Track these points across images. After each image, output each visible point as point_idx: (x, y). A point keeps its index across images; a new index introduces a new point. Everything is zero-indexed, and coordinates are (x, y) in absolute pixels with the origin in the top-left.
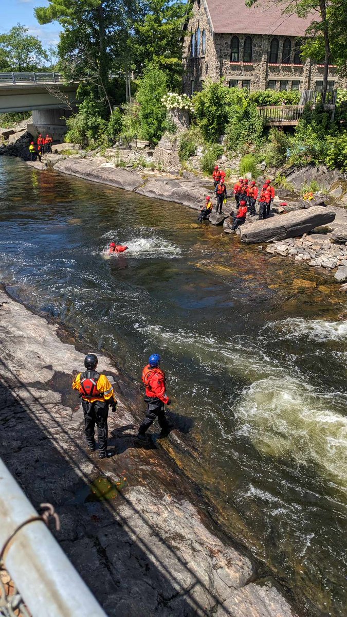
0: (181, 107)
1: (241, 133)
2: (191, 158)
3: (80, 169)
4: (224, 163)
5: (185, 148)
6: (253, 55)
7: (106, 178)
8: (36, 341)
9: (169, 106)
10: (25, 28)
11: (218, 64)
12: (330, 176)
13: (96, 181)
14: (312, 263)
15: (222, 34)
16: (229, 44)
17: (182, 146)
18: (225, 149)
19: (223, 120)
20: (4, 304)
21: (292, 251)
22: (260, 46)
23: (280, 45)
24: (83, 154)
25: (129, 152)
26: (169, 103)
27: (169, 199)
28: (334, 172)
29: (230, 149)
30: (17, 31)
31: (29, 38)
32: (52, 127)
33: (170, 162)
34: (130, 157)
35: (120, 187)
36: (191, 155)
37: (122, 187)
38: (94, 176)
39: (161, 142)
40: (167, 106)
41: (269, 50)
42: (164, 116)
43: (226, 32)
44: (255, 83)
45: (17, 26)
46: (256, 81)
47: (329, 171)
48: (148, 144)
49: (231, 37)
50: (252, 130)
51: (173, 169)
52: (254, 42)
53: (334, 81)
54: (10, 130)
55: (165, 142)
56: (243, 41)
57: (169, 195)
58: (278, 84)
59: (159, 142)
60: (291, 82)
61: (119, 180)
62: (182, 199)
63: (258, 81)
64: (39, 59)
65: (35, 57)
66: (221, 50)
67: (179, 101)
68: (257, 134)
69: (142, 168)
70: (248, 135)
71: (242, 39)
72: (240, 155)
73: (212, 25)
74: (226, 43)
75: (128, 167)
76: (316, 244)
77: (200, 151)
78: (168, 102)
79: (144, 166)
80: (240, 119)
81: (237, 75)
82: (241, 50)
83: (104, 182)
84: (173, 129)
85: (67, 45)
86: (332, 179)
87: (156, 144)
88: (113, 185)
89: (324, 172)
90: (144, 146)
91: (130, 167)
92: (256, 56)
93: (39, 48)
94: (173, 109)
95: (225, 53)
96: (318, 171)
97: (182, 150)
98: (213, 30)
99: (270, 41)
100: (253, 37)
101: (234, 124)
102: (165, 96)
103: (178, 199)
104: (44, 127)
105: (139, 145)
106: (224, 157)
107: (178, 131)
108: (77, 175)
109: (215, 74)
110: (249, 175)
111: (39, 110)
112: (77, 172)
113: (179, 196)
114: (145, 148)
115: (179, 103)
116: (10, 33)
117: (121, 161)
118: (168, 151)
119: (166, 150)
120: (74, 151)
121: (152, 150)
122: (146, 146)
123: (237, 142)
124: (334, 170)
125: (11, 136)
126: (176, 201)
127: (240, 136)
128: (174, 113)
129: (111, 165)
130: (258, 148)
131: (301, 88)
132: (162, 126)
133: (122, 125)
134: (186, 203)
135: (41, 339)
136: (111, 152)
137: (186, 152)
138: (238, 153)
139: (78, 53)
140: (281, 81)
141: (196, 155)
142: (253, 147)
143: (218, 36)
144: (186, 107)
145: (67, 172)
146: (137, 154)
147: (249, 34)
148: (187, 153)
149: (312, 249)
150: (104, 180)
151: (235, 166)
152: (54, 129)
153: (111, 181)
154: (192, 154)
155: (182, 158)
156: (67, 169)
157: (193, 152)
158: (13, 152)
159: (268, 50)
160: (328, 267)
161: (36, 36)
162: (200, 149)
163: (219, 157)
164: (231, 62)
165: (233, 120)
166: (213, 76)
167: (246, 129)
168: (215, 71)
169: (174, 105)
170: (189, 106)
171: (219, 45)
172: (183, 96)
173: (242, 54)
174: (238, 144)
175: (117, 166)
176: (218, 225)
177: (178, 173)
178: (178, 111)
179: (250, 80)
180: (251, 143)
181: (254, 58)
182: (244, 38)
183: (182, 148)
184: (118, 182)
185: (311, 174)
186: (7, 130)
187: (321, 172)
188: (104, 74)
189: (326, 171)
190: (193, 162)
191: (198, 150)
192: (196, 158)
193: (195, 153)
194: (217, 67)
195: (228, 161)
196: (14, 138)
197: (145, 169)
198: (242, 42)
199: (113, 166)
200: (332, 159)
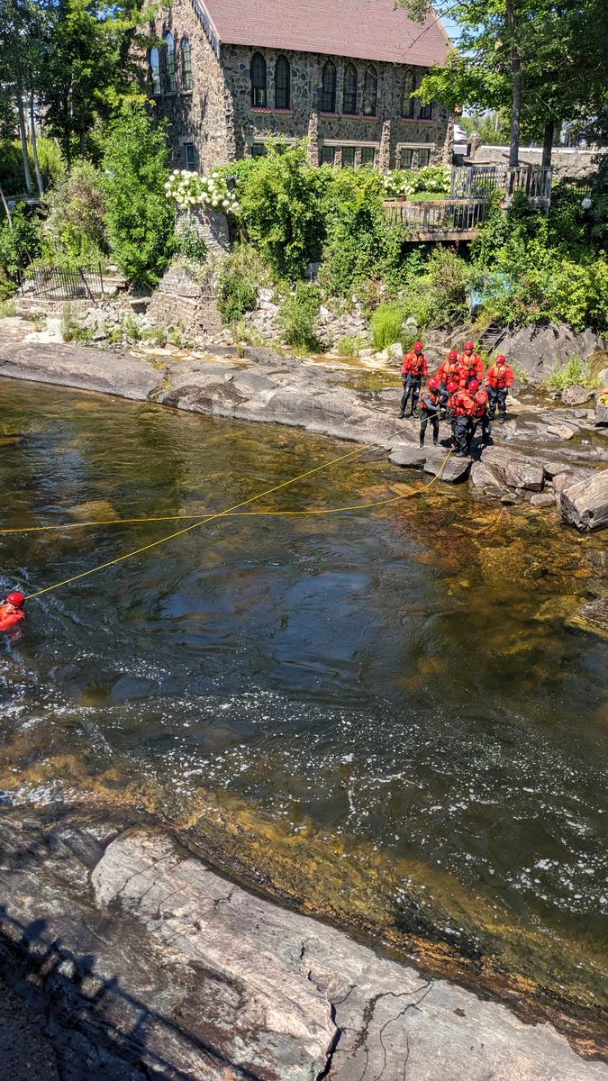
0: (215, 203)
1: (356, 258)
2: (248, 314)
4: (327, 323)
5: (232, 293)
6: (292, 95)
7: (58, 370)
9: (184, 200)
11: (229, 111)
12: (580, 345)
13: (27, 377)
15: (234, 46)
16: (248, 68)
17: (224, 291)
18: (323, 292)
19: (316, 231)
22: (303, 77)
23: (338, 75)
25: (88, 305)
26: (183, 192)
27: (263, 418)
28: (584, 335)
29: (334, 293)
33: (201, 326)
34: (94, 316)
35: (108, 390)
36: (247, 309)
37: (113, 392)
38: (22, 366)
39: (165, 281)
40: (180, 199)
41: (321, 86)
42: (169, 222)
43: (242, 43)
47: (575, 335)
48: (124, 285)
49: (250, 54)
50: (377, 251)
51: (213, 341)
52: (294, 67)
53: (429, 150)
55: (177, 280)
56: (273, 63)
57: (262, 409)
58: (339, 154)
59: (161, 281)
60: (360, 152)
61: (101, 374)
62: (300, 416)
66: (233, 81)
67: (210, 189)
68: (390, 260)
69: (132, 341)
70: (371, 263)
71: (271, 60)
72: (357, 305)
73: (213, 26)
74: (242, 66)
75: (97, 340)
77: (267, 299)
78: (181, 190)
79: (137, 337)
80: (351, 229)
81: (264, 135)
82: (271, 83)
83: (55, 381)
84: (198, 252)
86: (584, 350)
87: (154, 286)
88: (84, 386)
89: (567, 338)
90: (115, 289)
91: (100, 339)
92: (298, 97)
94: (195, 208)
95: (241, 87)
96: (556, 334)
97: (225, 299)
98: (218, 37)
99: (322, 66)
100: (292, 57)
101: (340, 239)
103: (290, 417)
106: (324, 311)
107: (209, 254)
109: (224, 132)
110: (396, 349)
113: (292, 410)
114: (117, 293)
115: (209, 194)
117: (75, 326)
118: (192, 301)
119: (185, 299)
121: (145, 299)
122: (119, 288)
123: (351, 277)
124: (583, 331)
126: (284, 421)
127: (355, 265)
128: (200, 217)
129: (51, 336)
130: (392, 288)
131: (377, 162)
132: (169, 244)
133: (35, 242)
134: (314, 426)
137: (236, 303)
138: (354, 300)
140: (343, 147)
141: (259, 309)
142: (383, 288)
143: (228, 51)
144: (228, 203)
146: (108, 308)
147: (284, 50)
148: (240, 305)
150: (54, 374)
151: (354, 329)
153: (75, 376)
154: (251, 305)
155: (229, 317)
157: (252, 301)
159: (318, 85)
162: (266, 295)
163: (314, 311)
164: (253, 106)
165: (336, 229)
166: (218, 134)
167: (365, 250)
168: (224, 124)
169: (198, 198)
170: (231, 200)
171: (230, 69)
173: (273, 92)
174: (351, 282)
175: (68, 338)
176: (456, 482)
178: (207, 213)
180: (378, 279)
181: (295, 101)
182: (275, 58)
183: (228, 292)
184: (100, 379)
185: (545, 344)
187: (562, 336)
189: (570, 334)
190: (257, 322)
191: (262, 297)
192: (261, 314)
193: (255, 303)
194: (228, 117)
195: (335, 318)
197: (141, 342)
198: (271, 65)
199: (59, 339)
200: (581, 310)
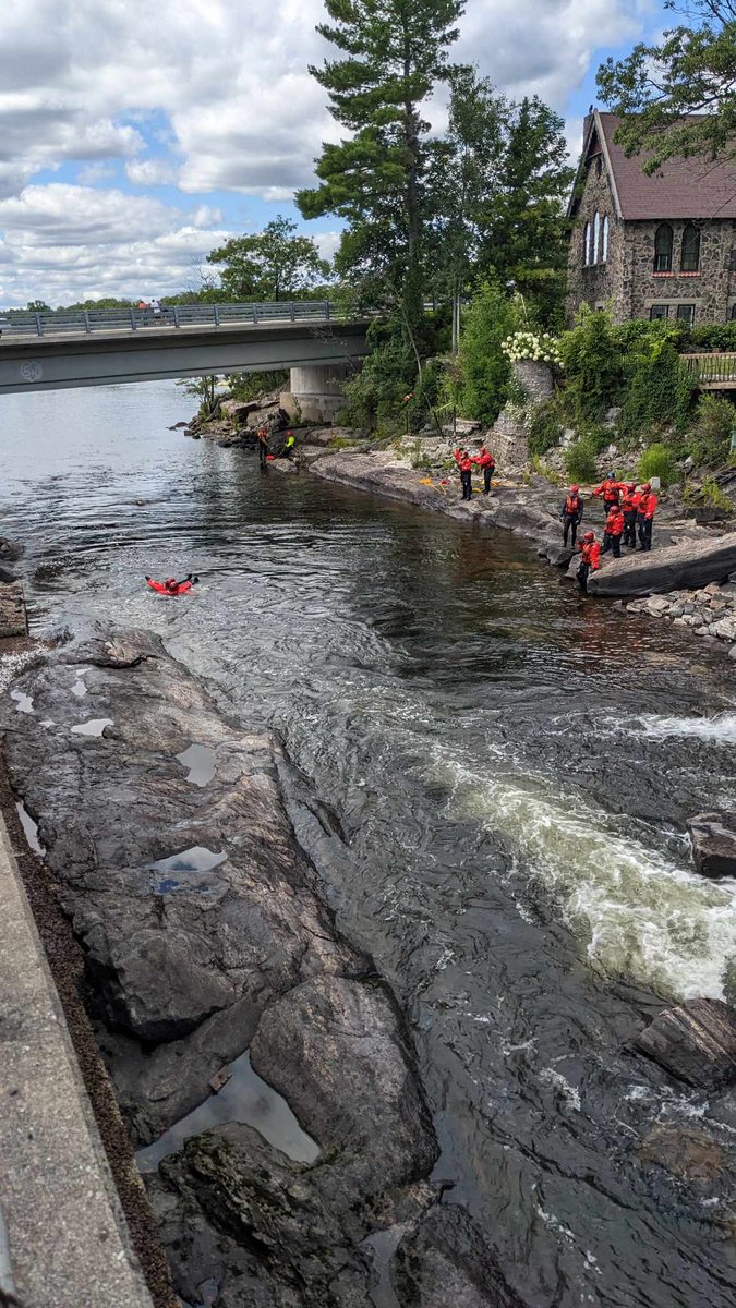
0: (535, 358)
1: (648, 403)
2: (550, 450)
3: (349, 472)
4: (611, 459)
5: (540, 432)
6: (701, 258)
7: (391, 486)
8: (177, 704)
9: (514, 356)
10: (290, 223)
11: (627, 277)
14: (703, 630)
15: (639, 220)
16: (653, 238)
18: (616, 433)
19: (614, 379)
20: (150, 659)
21: (674, 609)
24: (363, 446)
25: (440, 442)
26: (514, 350)
27: (489, 523)
29: (626, 433)
30: (276, 228)
31: (297, 241)
32: (322, 399)
33: (511, 458)
34: (441, 449)
35: (412, 501)
36: (551, 446)
38: (372, 483)
39: (498, 423)
40: (511, 355)
42: (506, 373)
43: (646, 218)
44: (704, 310)
45: (276, 221)
46: (706, 307)
48: (476, 427)
49: (656, 226)
50: (668, 397)
51: (515, 471)
52: (705, 233)
54: (251, 403)
55: (506, 421)
56: (682, 231)
57: (492, 516)
59: (495, 422)
61: (411, 490)
62: (514, 522)
63: (710, 306)
64: (312, 277)
65: (305, 274)
66: (635, 251)
67: (534, 347)
68: (679, 405)
70: (662, 408)
71: (679, 228)
72: (643, 444)
73: (618, 206)
74: (646, 238)
75: (435, 467)
76: (718, 598)
77: (569, 438)
78: (514, 348)
80: (648, 377)
81: (666, 297)
82: (677, 249)
84: (521, 398)
85: (350, 253)
87: (490, 426)
90: (469, 430)
91: (437, 467)
92: (708, 259)
93: (314, 257)
94: (522, 360)
95: (643, 256)
97: (534, 436)
98: (620, 214)
100: (703, 224)
101: (636, 387)
102: (509, 338)
104: (309, 400)
105: (460, 429)
106: (612, 449)
107: (529, 400)
108: (345, 482)
109: (622, 296)
110: (655, 482)
111: (303, 368)
112: (345, 476)
114: (470, 433)
115: (532, 351)
116: (264, 234)
117: (425, 456)
118: (509, 439)
119: (506, 437)
120: (350, 441)
122: (474, 429)
123: (640, 420)
125: (251, 416)
126: (503, 525)
127: (645, 409)
128: (525, 368)
129: (405, 463)
130: (679, 431)
132: (502, 392)
133: (436, 392)
134: (518, 529)
135: (186, 704)
136: (408, 441)
137: (542, 439)
138: (641, 440)
139: (371, 267)
141: (560, 445)
142: (671, 431)
143: (631, 226)
144: (546, 358)
145: (328, 477)
147: (695, 219)
148: (544, 442)
149: (709, 606)
151: (631, 465)
152: (326, 402)
153: (399, 491)
154: (555, 441)
155: (533, 451)
156: (330, 471)
158: (248, 442)
159: (732, 247)
160: (728, 638)
161: (310, 238)
162: (569, 434)
163: (602, 448)
164: (655, 271)
165: (634, 380)
166: (618, 299)
167: (658, 396)
168: (622, 289)
169: (523, 354)
170: (552, 356)
171: (631, 241)
172: (541, 337)
173: (679, 257)
174: (641, 424)
175: (416, 466)
176: (560, 566)
177: (521, 477)
178: (529, 365)
179: (694, 305)
180: (668, 423)
181: (703, 264)
182: (684, 227)
183: (535, 431)
186: (246, 405)
188: (415, 303)
190: (553, 458)
191: (565, 436)
192: (559, 450)
193: (558, 441)
194: (625, 283)
195: (619, 455)
196: (256, 419)
198: (678, 234)
199: (409, 466)
